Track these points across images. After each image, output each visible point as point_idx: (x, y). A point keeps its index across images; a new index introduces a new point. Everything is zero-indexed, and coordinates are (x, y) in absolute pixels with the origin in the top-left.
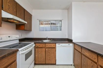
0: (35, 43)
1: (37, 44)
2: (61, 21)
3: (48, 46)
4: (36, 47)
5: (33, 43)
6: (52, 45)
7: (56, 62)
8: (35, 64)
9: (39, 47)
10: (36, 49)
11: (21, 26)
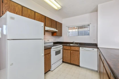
0: (63, 46)
1: (64, 47)
2: (89, 25)
3: (73, 48)
4: (64, 48)
5: (62, 45)
6: (76, 49)
7: (79, 64)
8: (63, 62)
9: (66, 49)
10: (64, 50)
11: (55, 33)
